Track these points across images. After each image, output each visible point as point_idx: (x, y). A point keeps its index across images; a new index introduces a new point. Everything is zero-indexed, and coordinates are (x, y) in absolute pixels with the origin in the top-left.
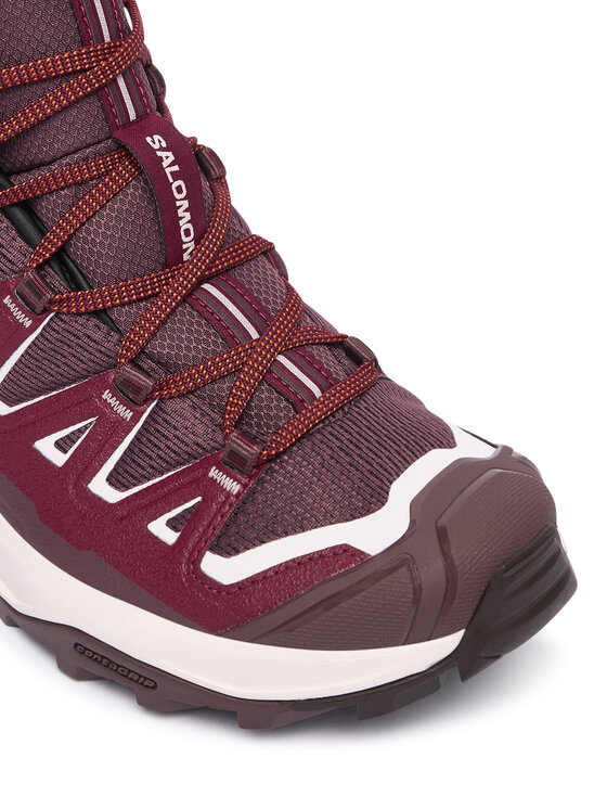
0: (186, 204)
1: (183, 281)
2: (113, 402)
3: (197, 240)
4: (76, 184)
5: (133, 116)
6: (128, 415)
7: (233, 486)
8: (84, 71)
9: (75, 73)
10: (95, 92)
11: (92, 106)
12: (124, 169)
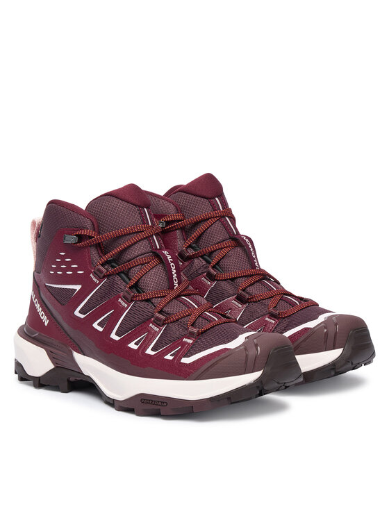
0: (175, 271)
1: (173, 294)
2: (153, 326)
3: (179, 283)
4: (141, 264)
5: (158, 247)
6: (158, 330)
7: (190, 341)
8: (143, 231)
9: (141, 232)
10: (147, 237)
11: (146, 242)
12: (156, 261)
